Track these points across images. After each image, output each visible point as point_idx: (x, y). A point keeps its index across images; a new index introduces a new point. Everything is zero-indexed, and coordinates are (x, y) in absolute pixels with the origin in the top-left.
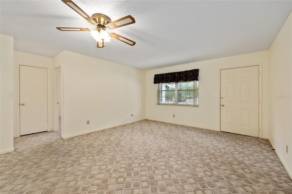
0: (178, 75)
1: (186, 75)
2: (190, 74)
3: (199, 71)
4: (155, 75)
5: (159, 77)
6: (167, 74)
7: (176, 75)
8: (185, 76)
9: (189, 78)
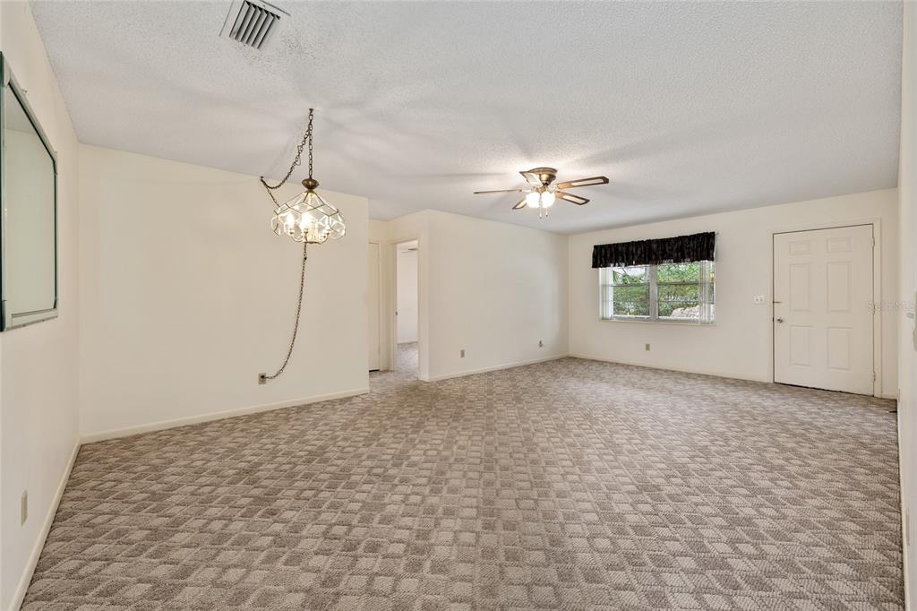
0: (658, 247)
1: (681, 246)
2: (692, 245)
3: (717, 237)
4: (596, 247)
5: (606, 254)
6: (628, 243)
7: (654, 246)
8: (677, 249)
9: (689, 253)
